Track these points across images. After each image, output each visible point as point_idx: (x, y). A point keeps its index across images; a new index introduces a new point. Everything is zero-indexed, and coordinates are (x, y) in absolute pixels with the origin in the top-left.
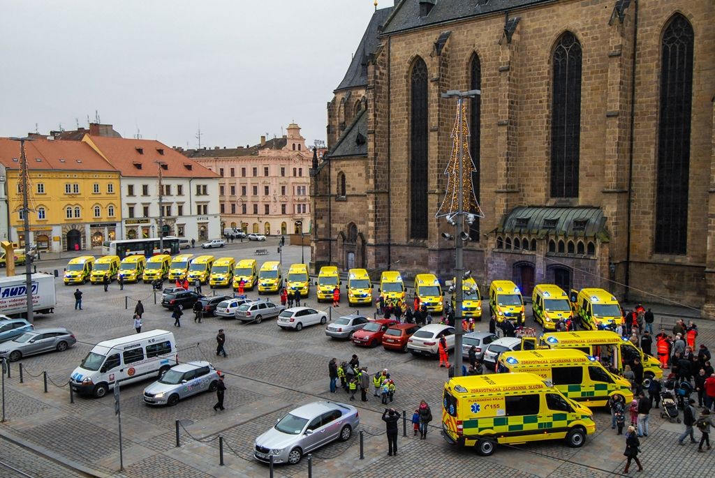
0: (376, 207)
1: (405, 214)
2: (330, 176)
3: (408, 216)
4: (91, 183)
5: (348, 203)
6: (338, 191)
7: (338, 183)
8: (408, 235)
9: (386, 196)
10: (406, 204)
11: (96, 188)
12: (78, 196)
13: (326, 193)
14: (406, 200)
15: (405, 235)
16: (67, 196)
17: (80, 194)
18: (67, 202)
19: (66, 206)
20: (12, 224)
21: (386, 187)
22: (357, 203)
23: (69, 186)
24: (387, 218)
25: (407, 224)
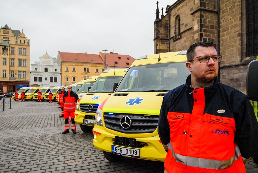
0: (201, 26)
1: (238, 28)
2: (170, 23)
3: (242, 29)
4: (95, 68)
5: (182, 39)
6: (175, 33)
7: (175, 26)
8: (242, 53)
9: (215, 16)
10: (239, 16)
11: (97, 70)
12: (89, 73)
13: (167, 37)
14: (239, 11)
15: (238, 53)
16: (84, 73)
17: (90, 72)
18: (84, 75)
19: (83, 77)
20: (62, 83)
21: (215, 6)
22: (189, 36)
23: (86, 69)
24: (216, 40)
25: (241, 40)
